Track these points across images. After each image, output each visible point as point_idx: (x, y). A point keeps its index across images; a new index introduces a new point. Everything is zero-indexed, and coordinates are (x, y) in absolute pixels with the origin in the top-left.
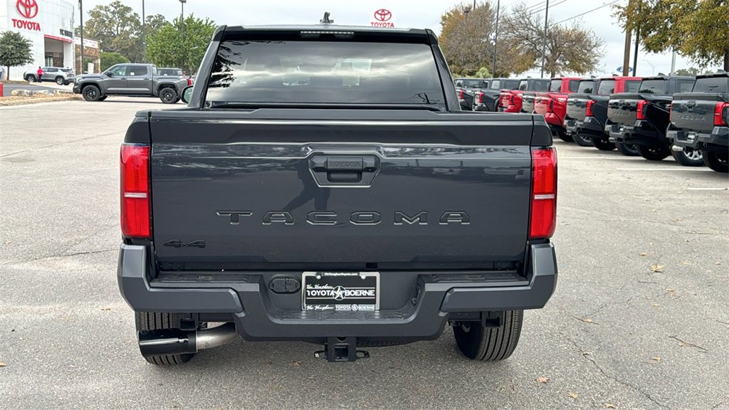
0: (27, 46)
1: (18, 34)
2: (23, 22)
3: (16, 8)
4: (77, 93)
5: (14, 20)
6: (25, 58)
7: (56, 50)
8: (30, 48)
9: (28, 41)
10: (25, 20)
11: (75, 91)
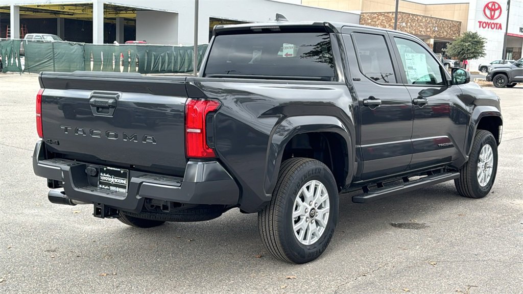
0: (482, 43)
1: (476, 33)
2: (487, 24)
3: (483, 12)
4: (489, 81)
5: (480, 22)
6: (478, 53)
7: (515, 46)
8: (484, 45)
9: (483, 39)
10: (489, 21)
11: (488, 79)
